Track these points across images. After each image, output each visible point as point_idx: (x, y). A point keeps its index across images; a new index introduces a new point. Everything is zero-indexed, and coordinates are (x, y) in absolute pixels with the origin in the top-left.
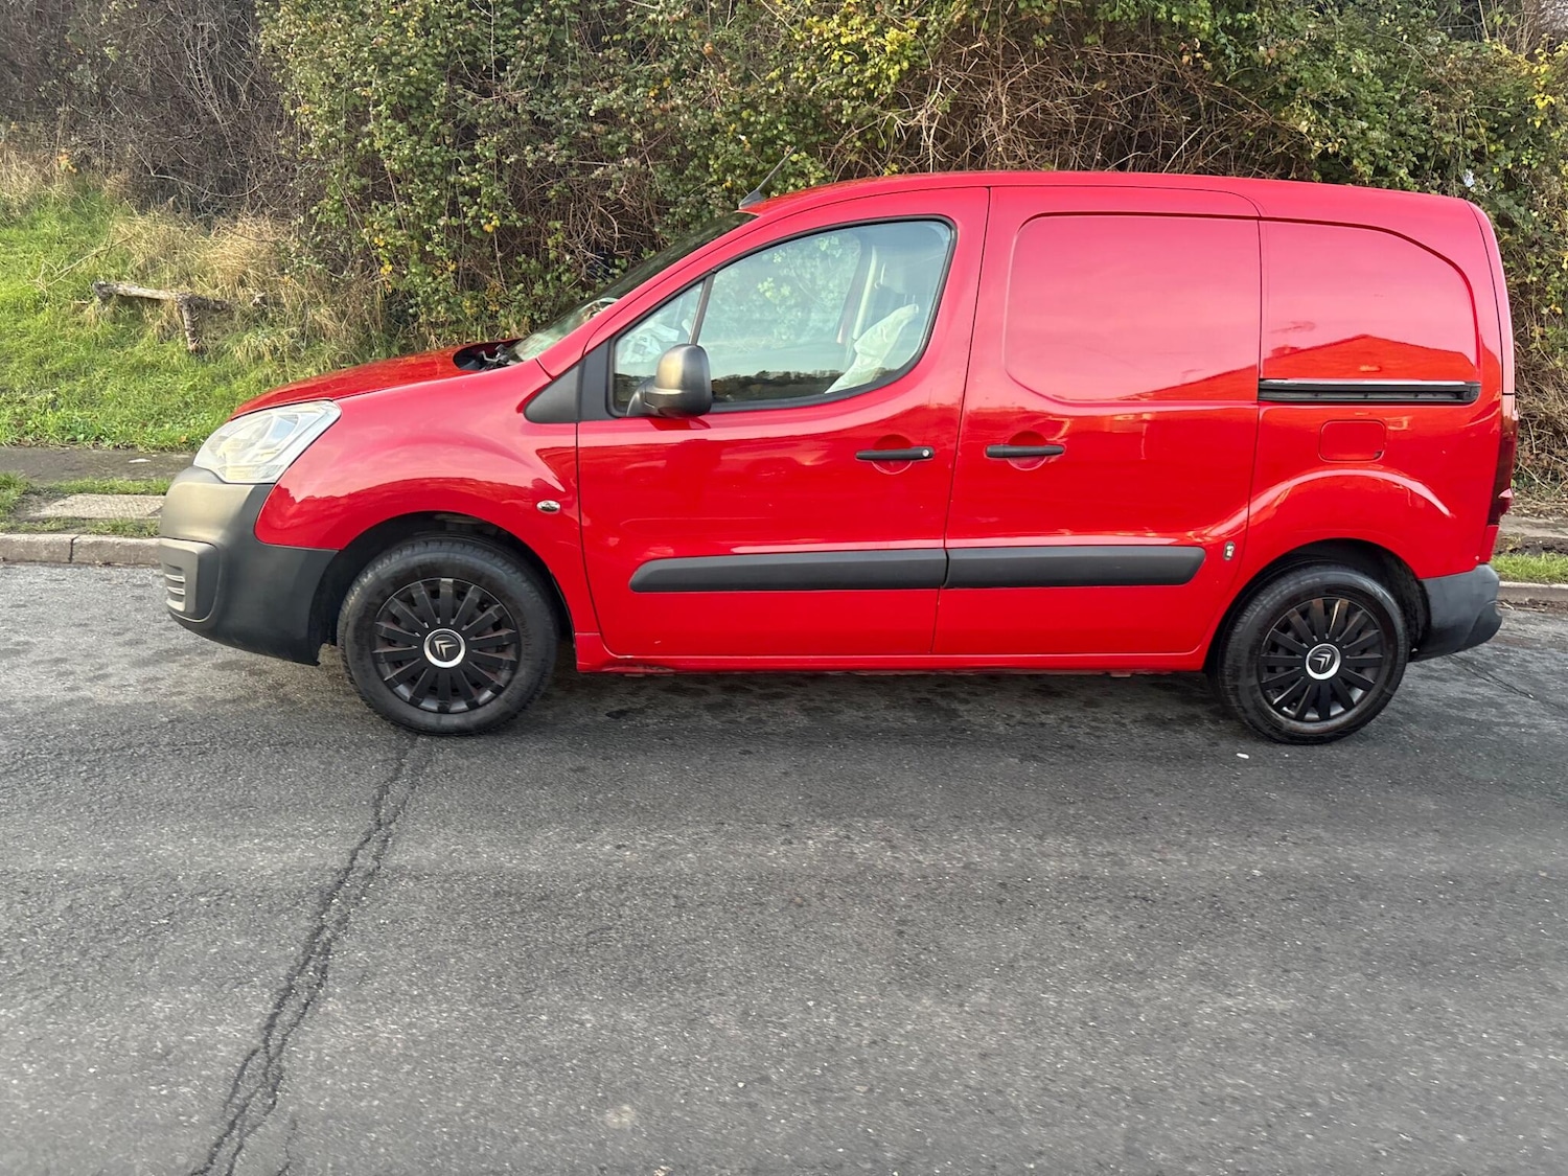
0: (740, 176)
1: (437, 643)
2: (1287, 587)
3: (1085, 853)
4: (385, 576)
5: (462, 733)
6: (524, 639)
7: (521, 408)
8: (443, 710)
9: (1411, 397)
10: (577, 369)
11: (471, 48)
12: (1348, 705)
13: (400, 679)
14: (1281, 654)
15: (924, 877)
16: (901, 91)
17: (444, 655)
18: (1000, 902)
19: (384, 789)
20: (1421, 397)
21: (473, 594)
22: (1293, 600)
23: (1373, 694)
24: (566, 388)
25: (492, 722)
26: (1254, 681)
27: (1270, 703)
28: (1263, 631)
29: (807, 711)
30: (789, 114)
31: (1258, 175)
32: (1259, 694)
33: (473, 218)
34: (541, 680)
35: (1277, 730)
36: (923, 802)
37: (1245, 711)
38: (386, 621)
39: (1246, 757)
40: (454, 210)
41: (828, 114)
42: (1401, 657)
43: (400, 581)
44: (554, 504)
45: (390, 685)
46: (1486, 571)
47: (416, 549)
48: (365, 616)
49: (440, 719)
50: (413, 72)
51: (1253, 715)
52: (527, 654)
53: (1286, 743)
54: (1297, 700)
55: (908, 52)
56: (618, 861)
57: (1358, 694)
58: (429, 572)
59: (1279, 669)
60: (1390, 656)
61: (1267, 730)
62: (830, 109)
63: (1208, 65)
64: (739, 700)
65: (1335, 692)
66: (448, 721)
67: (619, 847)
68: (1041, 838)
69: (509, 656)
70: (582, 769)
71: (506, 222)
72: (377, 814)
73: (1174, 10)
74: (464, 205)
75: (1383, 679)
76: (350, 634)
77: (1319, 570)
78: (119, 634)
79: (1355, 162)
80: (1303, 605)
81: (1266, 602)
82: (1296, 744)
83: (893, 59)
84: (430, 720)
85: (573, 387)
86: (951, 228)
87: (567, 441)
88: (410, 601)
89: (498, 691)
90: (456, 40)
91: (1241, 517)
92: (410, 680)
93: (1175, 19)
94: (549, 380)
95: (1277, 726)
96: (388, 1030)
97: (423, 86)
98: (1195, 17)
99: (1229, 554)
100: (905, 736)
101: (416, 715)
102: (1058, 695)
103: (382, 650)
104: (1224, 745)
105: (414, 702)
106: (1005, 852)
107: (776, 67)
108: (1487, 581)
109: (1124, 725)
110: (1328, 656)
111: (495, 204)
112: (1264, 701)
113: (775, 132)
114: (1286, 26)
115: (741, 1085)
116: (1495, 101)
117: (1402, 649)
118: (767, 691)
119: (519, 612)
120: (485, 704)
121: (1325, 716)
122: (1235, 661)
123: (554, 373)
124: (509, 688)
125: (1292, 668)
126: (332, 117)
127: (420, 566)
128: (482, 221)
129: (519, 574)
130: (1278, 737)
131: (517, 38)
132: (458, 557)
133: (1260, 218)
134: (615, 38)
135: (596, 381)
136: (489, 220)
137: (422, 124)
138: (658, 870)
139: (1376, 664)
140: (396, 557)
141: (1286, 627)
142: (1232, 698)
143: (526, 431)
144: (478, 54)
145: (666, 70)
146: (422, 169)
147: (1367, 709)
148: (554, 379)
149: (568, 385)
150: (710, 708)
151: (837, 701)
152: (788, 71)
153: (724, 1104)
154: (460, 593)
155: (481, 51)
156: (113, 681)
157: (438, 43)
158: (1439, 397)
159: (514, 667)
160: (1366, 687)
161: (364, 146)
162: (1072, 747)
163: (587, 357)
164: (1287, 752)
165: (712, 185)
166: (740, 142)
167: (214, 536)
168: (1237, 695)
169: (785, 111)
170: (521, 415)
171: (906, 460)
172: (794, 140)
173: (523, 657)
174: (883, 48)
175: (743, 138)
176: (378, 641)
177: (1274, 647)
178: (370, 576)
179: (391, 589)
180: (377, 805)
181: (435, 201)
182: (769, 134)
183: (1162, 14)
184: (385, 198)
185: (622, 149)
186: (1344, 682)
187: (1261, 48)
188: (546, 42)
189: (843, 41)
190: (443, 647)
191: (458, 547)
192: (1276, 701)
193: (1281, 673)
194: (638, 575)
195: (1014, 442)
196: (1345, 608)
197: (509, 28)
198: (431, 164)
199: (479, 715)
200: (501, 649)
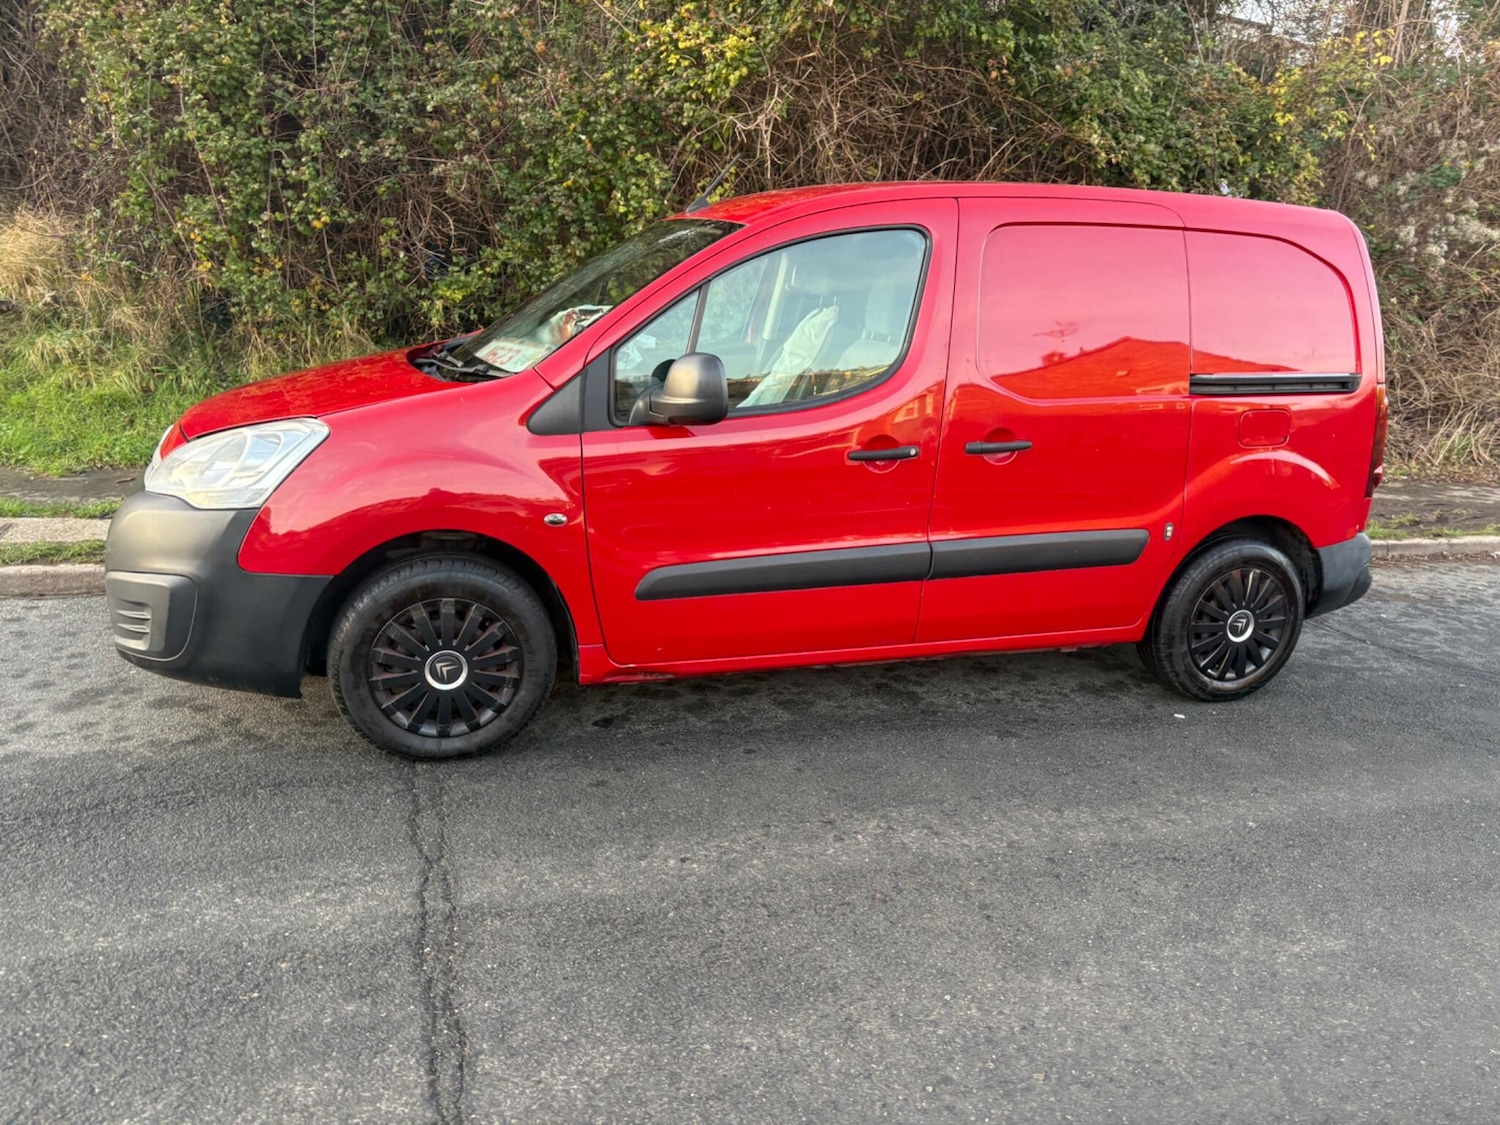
0: (581, 176)
1: (438, 666)
2: (1212, 561)
3: (1102, 820)
4: (385, 599)
5: (463, 756)
6: (527, 657)
7: (525, 419)
8: (444, 735)
9: (1306, 388)
10: (578, 379)
11: (285, 37)
12: (1258, 663)
13: (398, 706)
14: (1205, 622)
15: (979, 860)
16: (738, 95)
17: (447, 678)
18: (1058, 877)
19: (413, 824)
20: (1316, 388)
21: (474, 613)
22: (1218, 572)
23: (1278, 652)
24: (568, 401)
25: (494, 742)
26: (1185, 648)
27: (1197, 666)
28: (1192, 602)
29: (785, 705)
30: (628, 115)
31: (1054, 181)
32: (1189, 659)
33: (299, 213)
34: (543, 696)
35: (1203, 690)
36: (937, 786)
37: (1177, 675)
38: (382, 646)
39: (1182, 716)
40: (277, 206)
41: (668, 116)
42: (1300, 616)
43: (399, 605)
44: (562, 518)
45: (387, 714)
46: (1363, 539)
47: (415, 570)
48: (361, 642)
49: (440, 744)
50: (226, 60)
51: (1184, 678)
52: (531, 671)
53: (1209, 701)
54: (1219, 662)
55: (747, 59)
56: (690, 875)
57: (1266, 653)
58: (429, 594)
59: (1205, 635)
60: (1292, 618)
61: (1194, 690)
62: (671, 112)
63: (1012, 81)
64: (714, 699)
65: (1250, 652)
66: (450, 745)
67: (683, 860)
68: (1058, 810)
69: (511, 674)
70: (602, 783)
71: (336, 218)
72: (421, 851)
73: (983, 29)
74: (288, 199)
75: (1286, 637)
76: (345, 663)
77: (1237, 545)
78: (18, 676)
79: (1136, 172)
80: (1223, 577)
81: (1195, 575)
82: (1217, 702)
83: (732, 65)
84: (430, 746)
85: (577, 398)
86: (925, 236)
87: (572, 452)
88: (408, 623)
89: (500, 710)
90: (270, 28)
91: (1176, 502)
92: (408, 708)
93: (985, 37)
94: (550, 390)
95: (1203, 687)
96: (560, 1081)
97: (235, 74)
98: (1003, 36)
99: (1169, 534)
100: (884, 722)
101: (414, 741)
102: (994, 670)
103: (379, 677)
104: (1160, 708)
105: (413, 729)
106: (1036, 827)
107: (611, 67)
108: (1365, 547)
109: (1066, 695)
110: (1244, 621)
111: (323, 200)
112: (1193, 666)
113: (616, 132)
114: (1075, 47)
115: (930, 1089)
116: (1244, 119)
117: (1301, 610)
118: (734, 688)
119: (522, 628)
120: (486, 724)
121: (1240, 675)
122: (1170, 630)
123: (556, 383)
124: (511, 707)
125: (1215, 634)
126: (135, 105)
127: (421, 588)
128: (310, 217)
129: (521, 590)
130: (1202, 695)
131: (333, 28)
132: (460, 575)
133: (1185, 229)
134: (437, 31)
135: (599, 391)
136: (318, 216)
137: (235, 114)
138: (734, 880)
139: (1281, 625)
140: (394, 579)
141: (1210, 597)
142: (1166, 663)
143: (532, 444)
144: (294, 43)
145: (495, 66)
146: (238, 161)
147: (1274, 665)
148: (556, 390)
149: (571, 395)
150: (690, 708)
151: (806, 693)
152: (621, 74)
153: (925, 1111)
154: (461, 614)
155: (299, 40)
156: (40, 730)
157: (249, 31)
158: (1329, 388)
159: (516, 684)
160: (1273, 646)
161: (172, 136)
162: (1035, 721)
163: (589, 367)
164: (1213, 710)
165: (552, 183)
166: (579, 141)
167: (186, 567)
168: (1171, 661)
169: (624, 112)
170: (525, 428)
171: (893, 459)
172: (634, 140)
173: (526, 673)
174: (722, 54)
175: (583, 137)
176: (375, 668)
177: (1200, 615)
178: (365, 600)
179: (390, 612)
180: (413, 839)
181: (256, 194)
182: (609, 134)
183: (973, 33)
184: (201, 190)
185: (459, 146)
186: (1257, 641)
187: (1058, 67)
188: (366, 33)
189: (681, 45)
190: (445, 670)
191: (458, 565)
192: (1202, 664)
193: (1206, 640)
194: (643, 585)
195: (988, 439)
196: (1257, 576)
197: (326, 17)
198: (248, 155)
199: (481, 736)
200: (503, 667)
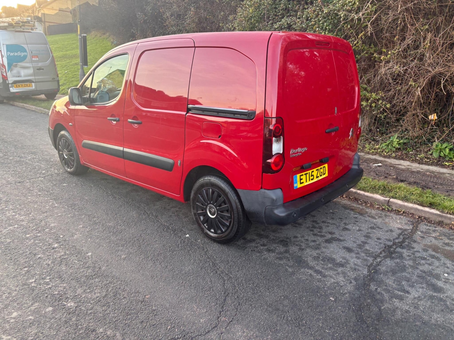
1: (65, 152)
2: (201, 181)
5: (70, 173)
9: (232, 116)
12: (222, 230)
17: (66, 155)
25: (73, 173)
32: (197, 216)
38: (60, 146)
39: (187, 236)
44: (71, 124)
47: (62, 131)
54: (206, 222)
60: (233, 217)
69: (73, 158)
77: (210, 177)
80: (205, 188)
81: (196, 184)
88: (61, 142)
92: (64, 159)
110: (214, 210)
112: (199, 219)
121: (215, 232)
124: (74, 166)
125: (203, 210)
132: (65, 134)
133: (195, 47)
140: (60, 133)
154: (66, 142)
159: (74, 161)
160: (226, 226)
186: (218, 221)
194: (83, 143)
195: (133, 119)
199: (71, 170)
200: (71, 156)
